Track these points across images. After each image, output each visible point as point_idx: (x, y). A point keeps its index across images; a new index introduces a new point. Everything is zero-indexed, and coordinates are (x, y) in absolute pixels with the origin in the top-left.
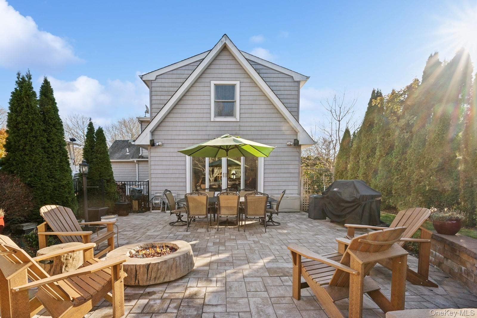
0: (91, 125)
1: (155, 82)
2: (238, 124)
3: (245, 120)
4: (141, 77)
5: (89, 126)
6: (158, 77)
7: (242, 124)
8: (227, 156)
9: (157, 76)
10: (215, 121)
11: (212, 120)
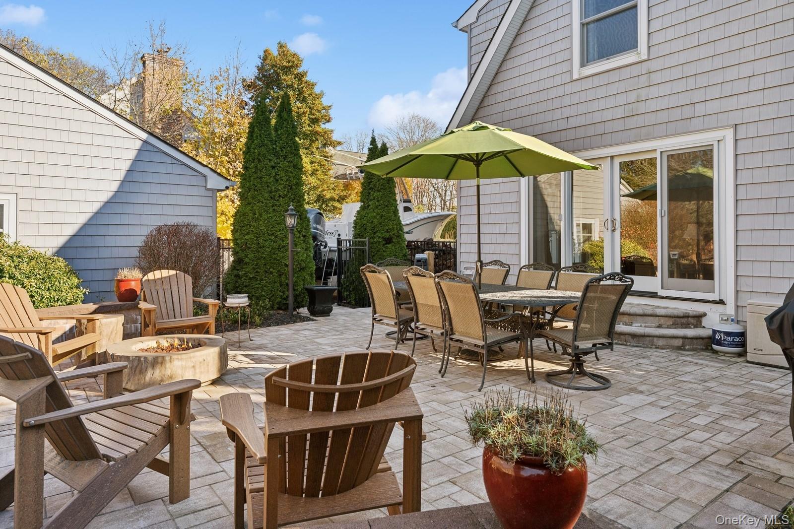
0: (373, 141)
1: (476, 24)
2: (645, 67)
3: (666, 49)
4: (454, 25)
5: (371, 145)
6: (482, 13)
7: (655, 65)
8: (478, 177)
9: (480, 11)
10: (582, 76)
11: (575, 77)
